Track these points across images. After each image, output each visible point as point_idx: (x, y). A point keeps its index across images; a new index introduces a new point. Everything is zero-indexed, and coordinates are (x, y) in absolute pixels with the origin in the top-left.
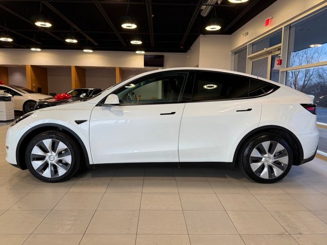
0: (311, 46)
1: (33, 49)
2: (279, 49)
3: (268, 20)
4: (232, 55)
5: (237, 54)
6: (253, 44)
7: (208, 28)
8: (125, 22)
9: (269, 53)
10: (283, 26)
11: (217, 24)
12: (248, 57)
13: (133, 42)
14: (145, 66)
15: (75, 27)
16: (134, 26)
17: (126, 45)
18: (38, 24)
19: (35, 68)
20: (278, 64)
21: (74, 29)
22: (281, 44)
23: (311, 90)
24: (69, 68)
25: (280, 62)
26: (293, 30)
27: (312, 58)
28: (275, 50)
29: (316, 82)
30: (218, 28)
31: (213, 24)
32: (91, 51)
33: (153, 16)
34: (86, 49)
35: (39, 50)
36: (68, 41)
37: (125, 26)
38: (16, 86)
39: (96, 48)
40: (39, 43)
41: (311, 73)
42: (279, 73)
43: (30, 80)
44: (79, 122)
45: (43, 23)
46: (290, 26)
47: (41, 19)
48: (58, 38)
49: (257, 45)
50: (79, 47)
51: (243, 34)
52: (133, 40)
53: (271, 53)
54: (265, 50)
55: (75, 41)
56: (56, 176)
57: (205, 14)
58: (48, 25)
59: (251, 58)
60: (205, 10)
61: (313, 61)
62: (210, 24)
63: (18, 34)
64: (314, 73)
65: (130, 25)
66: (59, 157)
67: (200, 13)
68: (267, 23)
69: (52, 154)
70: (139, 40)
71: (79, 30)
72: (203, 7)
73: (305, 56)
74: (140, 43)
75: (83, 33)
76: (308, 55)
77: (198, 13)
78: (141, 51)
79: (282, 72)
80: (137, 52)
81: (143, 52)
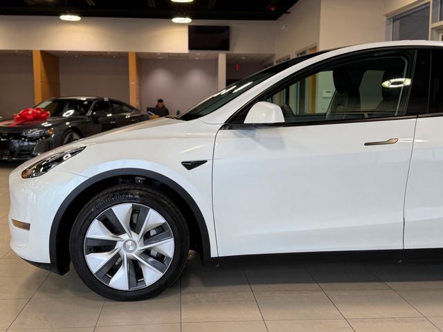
4: (387, 24)
5: (399, 22)
12: (431, 26)
14: (190, 48)
24: (28, 55)
32: (77, 18)
34: (65, 13)
39: (87, 13)
44: (190, 165)
56: (140, 287)
59: (438, 29)
66: (145, 244)
69: (131, 236)
78: (185, 17)
80: (175, 20)
81: (188, 20)
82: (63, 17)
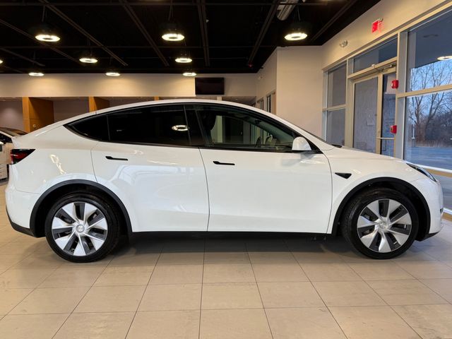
0: (439, 59)
1: (32, 74)
2: (394, 65)
3: (377, 23)
4: (324, 76)
5: (332, 74)
6: (355, 59)
7: (289, 37)
8: (167, 32)
9: (379, 71)
10: (398, 32)
11: (302, 31)
12: (348, 77)
13: (179, 60)
14: (196, 94)
15: (94, 40)
16: (180, 37)
17: (168, 65)
18: (41, 38)
19: (35, 101)
20: (393, 87)
21: (92, 44)
22: (397, 58)
23: (441, 122)
24: (86, 99)
25: (396, 85)
26: (413, 37)
27: (441, 75)
28: (388, 66)
29: (449, 111)
30: (303, 36)
31: (296, 31)
32: (117, 74)
33: (207, 21)
34: (109, 71)
35: (41, 74)
36: (83, 60)
37: (167, 37)
38: (8, 129)
39: (124, 70)
40: (40, 65)
41: (440, 97)
42: (394, 99)
43: (28, 119)
45: (48, 36)
46: (409, 32)
47: (43, 31)
48: (70, 57)
49: (361, 59)
50: (100, 69)
51: (341, 45)
52: (179, 56)
53: (382, 70)
54: (373, 66)
55: (94, 61)
57: (283, 16)
58: (55, 39)
59: (353, 79)
60: (284, 11)
61: (442, 80)
62: (291, 31)
63: (11, 52)
64: (445, 97)
65: (175, 35)
67: (275, 16)
68: (375, 27)
70: (187, 57)
71: (99, 44)
72: (281, 7)
73: (430, 72)
74: (189, 60)
75: (106, 49)
76: (435, 71)
77: (273, 15)
78: (191, 72)
79: (399, 98)
80: (185, 74)
81: (194, 74)
82: (108, 74)
